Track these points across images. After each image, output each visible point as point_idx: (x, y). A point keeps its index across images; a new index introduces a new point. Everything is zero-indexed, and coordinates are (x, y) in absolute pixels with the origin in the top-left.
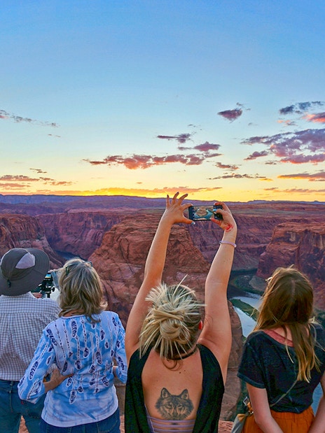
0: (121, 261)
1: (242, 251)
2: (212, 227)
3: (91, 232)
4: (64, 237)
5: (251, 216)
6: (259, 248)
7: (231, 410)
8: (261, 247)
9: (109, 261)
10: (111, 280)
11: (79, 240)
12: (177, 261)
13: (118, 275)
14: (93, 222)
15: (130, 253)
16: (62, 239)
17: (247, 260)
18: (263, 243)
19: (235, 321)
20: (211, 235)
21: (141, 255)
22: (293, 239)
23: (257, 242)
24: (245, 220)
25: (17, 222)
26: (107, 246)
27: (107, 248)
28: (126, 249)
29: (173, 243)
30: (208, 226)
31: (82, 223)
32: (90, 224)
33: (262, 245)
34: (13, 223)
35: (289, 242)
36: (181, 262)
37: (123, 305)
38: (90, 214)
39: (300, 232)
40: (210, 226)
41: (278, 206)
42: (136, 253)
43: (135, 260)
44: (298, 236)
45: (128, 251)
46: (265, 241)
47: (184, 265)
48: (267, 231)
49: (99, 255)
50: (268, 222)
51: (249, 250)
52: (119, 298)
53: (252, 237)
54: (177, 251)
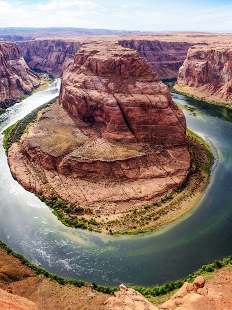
0: (92, 74)
1: (164, 66)
2: (143, 49)
3: (55, 54)
4: (35, 57)
5: (170, 41)
6: (176, 63)
7: (188, 170)
8: (177, 63)
9: (82, 74)
10: (86, 88)
11: (46, 60)
12: (134, 74)
13: (91, 85)
14: (56, 46)
15: (99, 68)
16: (33, 59)
17: (168, 72)
18: (179, 60)
19: (180, 113)
20: (143, 55)
21: (107, 70)
22: (203, 56)
23: (175, 59)
24: (165, 44)
25: (6, 47)
26: (78, 64)
27: (78, 65)
28: (95, 66)
29: (131, 61)
30: (140, 48)
31: (47, 48)
32: (53, 48)
33: (178, 61)
34: (4, 47)
35: (200, 58)
36: (137, 74)
37: (99, 106)
38: (53, 41)
39: (208, 52)
40: (142, 48)
41: (185, 34)
42: (103, 68)
43: (103, 73)
44: (206, 54)
45: (97, 67)
46: (180, 59)
47: (140, 76)
48: (181, 52)
49: (72, 71)
50: (181, 45)
51: (169, 65)
52: (95, 101)
53: (171, 56)
54: (134, 66)
